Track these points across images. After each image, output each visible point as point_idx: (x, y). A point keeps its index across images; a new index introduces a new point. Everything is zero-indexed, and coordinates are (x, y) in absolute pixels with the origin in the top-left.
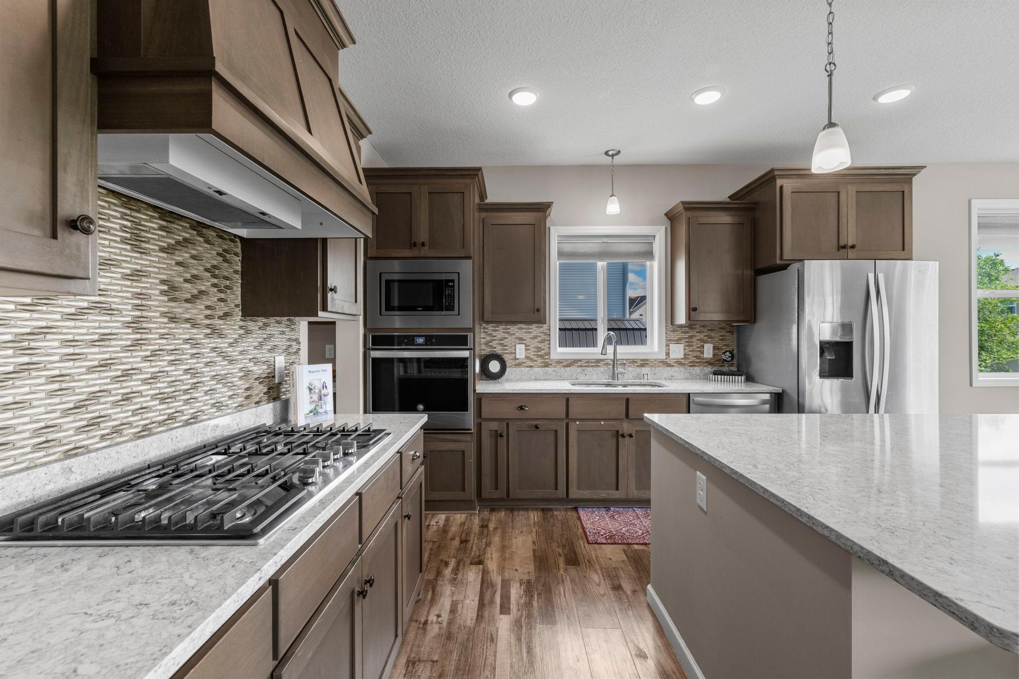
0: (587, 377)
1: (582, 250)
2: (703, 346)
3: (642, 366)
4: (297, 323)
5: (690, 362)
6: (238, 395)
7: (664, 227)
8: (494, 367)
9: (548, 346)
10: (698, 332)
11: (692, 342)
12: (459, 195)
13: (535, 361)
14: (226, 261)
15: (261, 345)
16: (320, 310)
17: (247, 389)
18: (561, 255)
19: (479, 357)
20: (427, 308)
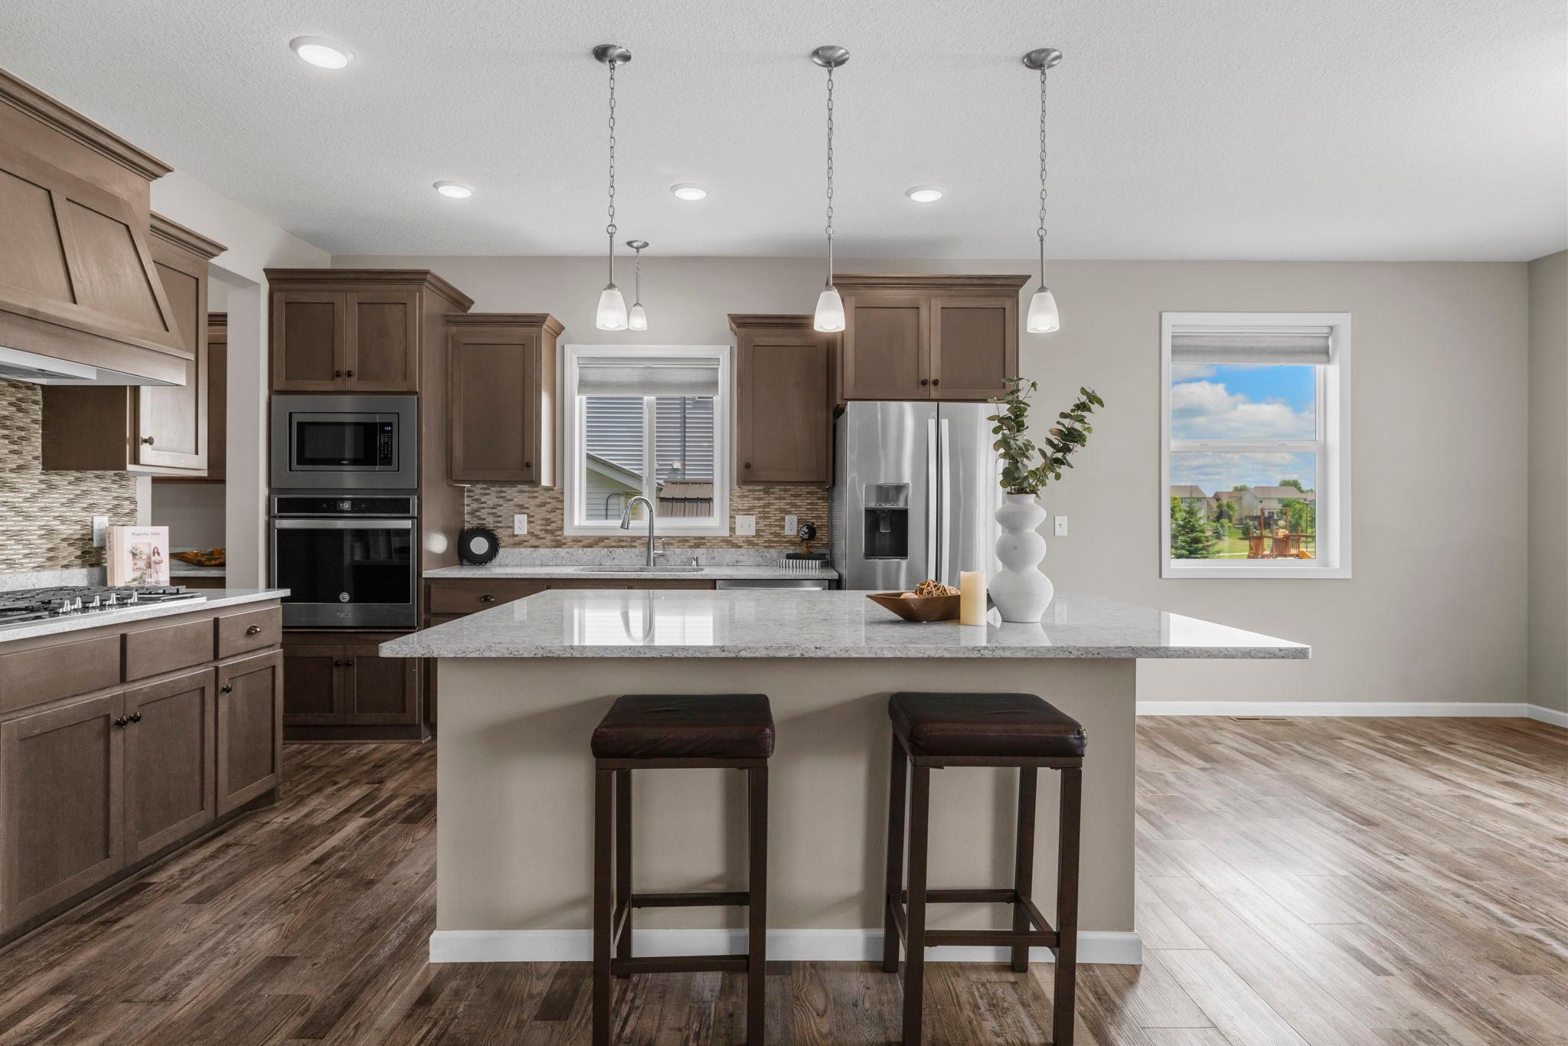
0: (616, 562)
1: (614, 379)
2: (783, 519)
3: (697, 546)
4: (132, 479)
5: (765, 542)
6: (37, 554)
7: (729, 347)
8: (479, 545)
9: (561, 517)
10: (776, 499)
11: (768, 513)
12: (401, 306)
13: (542, 538)
14: (20, 410)
15: (71, 502)
16: (130, 463)
17: (51, 550)
18: (584, 385)
19: (446, 532)
20: (355, 462)
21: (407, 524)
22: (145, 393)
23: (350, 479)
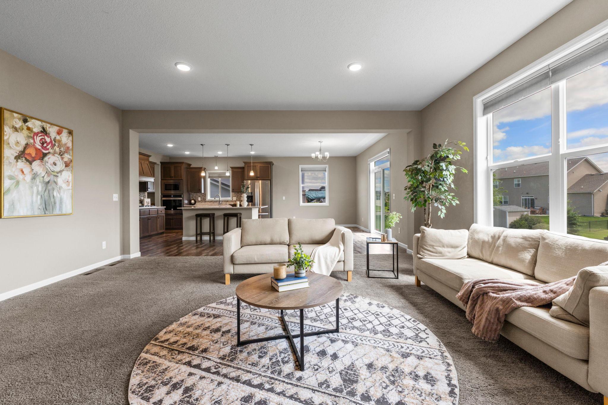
1: (214, 176)
3: (227, 202)
7: (231, 171)
9: (206, 198)
10: (239, 194)
11: (238, 196)
12: (180, 167)
13: (203, 201)
16: (146, 191)
18: (209, 177)
19: (188, 200)
20: (173, 190)
21: (182, 199)
22: (149, 182)
23: (172, 192)
